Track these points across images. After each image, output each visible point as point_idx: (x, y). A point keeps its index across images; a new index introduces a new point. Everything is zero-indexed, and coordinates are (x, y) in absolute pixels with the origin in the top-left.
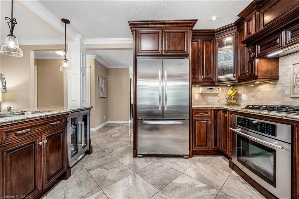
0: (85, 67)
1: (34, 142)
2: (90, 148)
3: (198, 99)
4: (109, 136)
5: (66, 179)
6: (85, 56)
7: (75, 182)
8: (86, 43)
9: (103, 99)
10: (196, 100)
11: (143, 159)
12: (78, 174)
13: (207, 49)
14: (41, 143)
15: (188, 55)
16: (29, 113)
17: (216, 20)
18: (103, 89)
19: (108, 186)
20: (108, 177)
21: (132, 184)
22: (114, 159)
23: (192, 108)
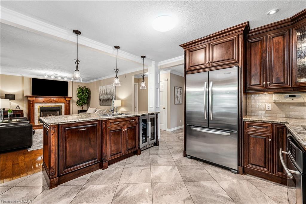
0: (158, 82)
1: (121, 129)
2: (157, 142)
3: (270, 110)
4: (178, 137)
5: (138, 155)
6: (159, 74)
7: (141, 158)
8: (159, 65)
9: (179, 105)
10: (267, 111)
11: (190, 160)
12: (144, 155)
13: (277, 47)
14: (124, 130)
15: (238, 62)
16: (124, 114)
17: (275, 13)
18: (179, 96)
19: (155, 166)
20: (158, 162)
21: (169, 171)
22: (170, 153)
23: (244, 120)
